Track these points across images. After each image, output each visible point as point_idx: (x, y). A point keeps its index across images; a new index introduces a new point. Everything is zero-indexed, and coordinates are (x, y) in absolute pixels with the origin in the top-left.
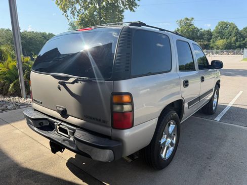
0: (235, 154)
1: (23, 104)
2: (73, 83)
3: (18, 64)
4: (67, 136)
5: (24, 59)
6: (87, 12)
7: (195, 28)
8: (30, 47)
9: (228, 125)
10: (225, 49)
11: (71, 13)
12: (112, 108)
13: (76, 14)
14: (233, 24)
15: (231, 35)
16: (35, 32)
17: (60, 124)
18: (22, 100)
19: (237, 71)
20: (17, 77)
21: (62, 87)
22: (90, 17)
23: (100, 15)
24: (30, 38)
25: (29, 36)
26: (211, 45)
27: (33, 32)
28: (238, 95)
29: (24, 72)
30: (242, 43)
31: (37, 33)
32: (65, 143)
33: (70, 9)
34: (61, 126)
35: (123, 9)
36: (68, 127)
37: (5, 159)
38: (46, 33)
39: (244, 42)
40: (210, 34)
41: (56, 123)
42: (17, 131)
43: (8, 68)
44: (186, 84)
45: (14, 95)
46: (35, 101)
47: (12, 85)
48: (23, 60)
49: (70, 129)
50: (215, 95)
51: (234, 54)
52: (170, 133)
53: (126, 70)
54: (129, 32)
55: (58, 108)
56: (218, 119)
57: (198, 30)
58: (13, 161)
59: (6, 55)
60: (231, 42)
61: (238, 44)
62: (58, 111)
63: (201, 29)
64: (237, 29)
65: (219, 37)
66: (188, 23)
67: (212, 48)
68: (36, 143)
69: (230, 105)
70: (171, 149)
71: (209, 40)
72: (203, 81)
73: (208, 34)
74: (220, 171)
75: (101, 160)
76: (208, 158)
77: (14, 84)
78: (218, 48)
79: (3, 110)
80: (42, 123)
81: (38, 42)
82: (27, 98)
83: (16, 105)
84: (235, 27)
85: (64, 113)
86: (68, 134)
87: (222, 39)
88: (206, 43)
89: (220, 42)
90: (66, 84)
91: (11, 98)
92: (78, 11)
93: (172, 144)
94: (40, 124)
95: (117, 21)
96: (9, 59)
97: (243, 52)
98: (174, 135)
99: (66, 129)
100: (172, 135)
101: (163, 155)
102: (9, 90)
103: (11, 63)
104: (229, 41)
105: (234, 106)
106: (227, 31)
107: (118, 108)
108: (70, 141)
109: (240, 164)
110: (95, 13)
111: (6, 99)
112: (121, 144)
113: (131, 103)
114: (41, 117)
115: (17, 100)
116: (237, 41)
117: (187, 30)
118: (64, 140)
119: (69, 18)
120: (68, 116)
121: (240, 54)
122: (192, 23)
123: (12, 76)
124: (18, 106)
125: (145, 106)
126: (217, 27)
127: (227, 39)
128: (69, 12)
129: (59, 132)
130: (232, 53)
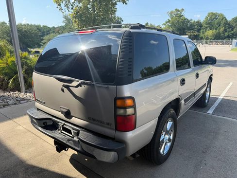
0: (228, 147)
1: (23, 99)
2: (77, 87)
3: (17, 60)
4: (71, 136)
5: (22, 54)
6: (81, 5)
7: (185, 19)
8: (26, 40)
9: (220, 118)
10: (214, 40)
11: (65, 6)
12: (115, 112)
13: (70, 7)
14: (222, 15)
15: (220, 25)
16: (30, 24)
17: (64, 124)
18: (22, 95)
19: (227, 61)
20: (16, 73)
21: (65, 89)
22: (84, 9)
23: (94, 8)
24: (25, 31)
25: (24, 29)
26: (201, 36)
27: (28, 24)
28: (229, 87)
29: (22, 67)
30: (230, 33)
31: (31, 26)
32: (70, 143)
33: (64, 2)
34: (64, 126)
35: (116, 2)
36: (71, 128)
37: (11, 156)
38: (40, 26)
39: (232, 32)
40: (199, 24)
41: (60, 123)
42: (20, 128)
43: (7, 64)
44: (183, 82)
45: (13, 90)
46: (38, 101)
47: (11, 81)
48: (20, 55)
49: (73, 129)
50: (208, 89)
51: (223, 44)
52: (168, 130)
53: (129, 75)
54: (130, 37)
55: (62, 109)
56: (210, 112)
57: (188, 21)
58: (18, 158)
59: (4, 51)
60: (219, 32)
61: (226, 34)
62: (62, 112)
63: (191, 20)
64: (226, 20)
65: (209, 28)
66: (178, 14)
67: (202, 38)
68: (39, 139)
69: (221, 97)
70: (169, 144)
71: (199, 31)
72: (198, 77)
73: (198, 25)
74: (215, 165)
75: (104, 160)
76: (203, 152)
77: (14, 79)
78: (207, 39)
79: (4, 106)
80: (46, 122)
81: (33, 35)
82: (26, 92)
83: (16, 100)
84: (224, 18)
85: (68, 114)
86: (71, 134)
87: (211, 29)
88: (196, 33)
89: (210, 33)
90: (70, 88)
91: (11, 93)
92: (72, 4)
93: (169, 140)
94: (44, 124)
95: (110, 13)
96: (8, 54)
97: (231, 42)
98: (172, 131)
99: (70, 129)
100: (170, 131)
101: (161, 151)
102: (9, 85)
103: (10, 59)
104: (217, 31)
105: (225, 98)
106: (216, 22)
107: (121, 112)
108: (74, 141)
109: (234, 157)
110: (89, 6)
111: (7, 94)
112: (124, 146)
113: (134, 106)
114: (45, 117)
115: (17, 95)
116: (226, 32)
117: (178, 21)
118: (69, 140)
119: (63, 11)
120: (72, 117)
121: (229, 44)
122: (182, 14)
123: (11, 72)
124: (19, 101)
125: (144, 105)
126: (207, 18)
127: (216, 29)
128: (63, 5)
129: (62, 131)
130: (221, 43)
